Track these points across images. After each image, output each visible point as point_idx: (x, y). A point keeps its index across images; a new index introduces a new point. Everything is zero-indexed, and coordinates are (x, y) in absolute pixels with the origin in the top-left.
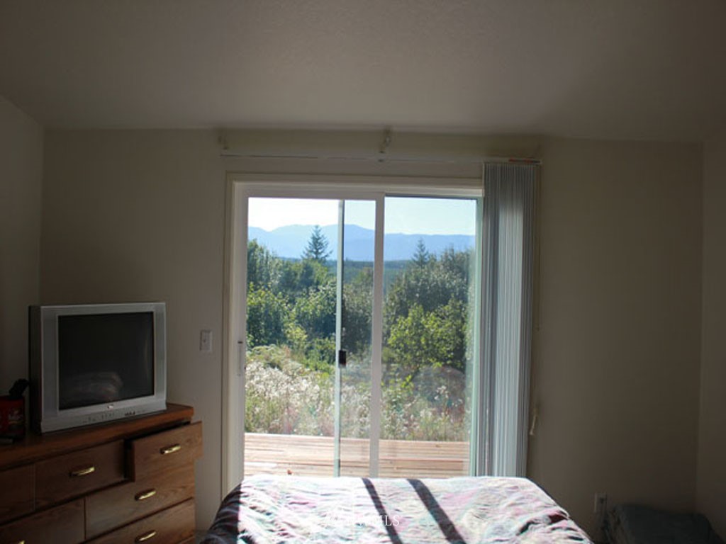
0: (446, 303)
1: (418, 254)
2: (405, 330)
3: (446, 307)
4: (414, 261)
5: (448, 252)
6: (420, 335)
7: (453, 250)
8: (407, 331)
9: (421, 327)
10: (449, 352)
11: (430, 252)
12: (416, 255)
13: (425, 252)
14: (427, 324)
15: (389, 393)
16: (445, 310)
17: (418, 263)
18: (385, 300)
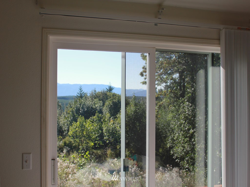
0: (94, 115)
1: (79, 92)
2: (76, 128)
3: (94, 117)
4: (78, 96)
5: (93, 92)
6: (83, 130)
7: (95, 91)
8: (77, 129)
9: (83, 126)
10: (96, 137)
11: (85, 92)
12: (78, 93)
13: (82, 92)
14: (86, 125)
15: (77, 160)
16: (94, 118)
17: (79, 97)
18: (64, 114)
